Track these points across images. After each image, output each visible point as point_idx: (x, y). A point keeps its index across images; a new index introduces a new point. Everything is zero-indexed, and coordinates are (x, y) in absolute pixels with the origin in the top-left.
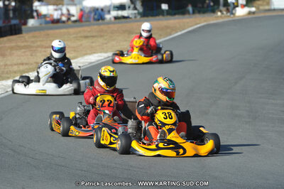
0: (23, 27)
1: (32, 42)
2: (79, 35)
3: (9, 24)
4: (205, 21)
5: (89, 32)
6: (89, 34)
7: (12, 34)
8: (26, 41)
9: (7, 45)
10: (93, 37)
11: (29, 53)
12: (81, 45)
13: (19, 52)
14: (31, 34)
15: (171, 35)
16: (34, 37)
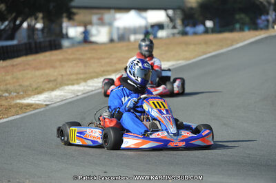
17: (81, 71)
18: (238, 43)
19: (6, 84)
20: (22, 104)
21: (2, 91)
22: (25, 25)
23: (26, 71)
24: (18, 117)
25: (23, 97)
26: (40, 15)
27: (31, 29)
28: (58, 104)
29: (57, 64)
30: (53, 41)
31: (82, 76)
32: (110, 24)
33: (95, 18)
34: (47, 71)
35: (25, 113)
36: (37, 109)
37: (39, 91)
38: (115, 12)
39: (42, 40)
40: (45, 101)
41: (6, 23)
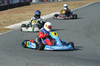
0: (31, 3)
1: (34, 8)
2: (50, 6)
3: (26, 2)
4: (95, 1)
5: (54, 5)
6: (54, 6)
7: (27, 5)
8: (32, 8)
9: (25, 9)
10: (55, 6)
11: (33, 12)
12: (51, 9)
13: (29, 12)
14: (33, 5)
15: (83, 6)
16: (34, 6)
17: (31, 15)
20: (6, 28)
21: (3, 22)
23: (15, 14)
25: (7, 25)
34: (21, 14)
36: (11, 30)
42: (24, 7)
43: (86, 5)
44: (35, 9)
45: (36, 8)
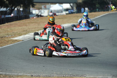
17: (37, 27)
18: (97, 16)
19: (8, 32)
20: (14, 40)
21: (6, 35)
22: (16, 9)
23: (16, 27)
24: (12, 45)
25: (14, 37)
26: (22, 5)
27: (18, 10)
28: (27, 40)
29: (28, 24)
30: (26, 15)
31: (37, 29)
32: (49, 9)
33: (43, 7)
34: (24, 27)
35: (14, 43)
36: (19, 42)
37: (20, 35)
38: (51, 4)
39: (22, 15)
40: (22, 39)
41: (9, 8)
42: (24, 20)
43: (99, 16)
44: (38, 21)
45: (40, 21)
